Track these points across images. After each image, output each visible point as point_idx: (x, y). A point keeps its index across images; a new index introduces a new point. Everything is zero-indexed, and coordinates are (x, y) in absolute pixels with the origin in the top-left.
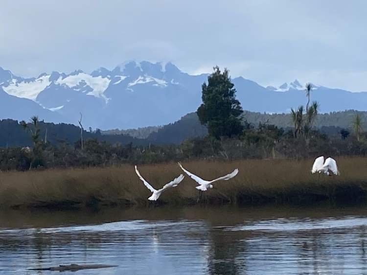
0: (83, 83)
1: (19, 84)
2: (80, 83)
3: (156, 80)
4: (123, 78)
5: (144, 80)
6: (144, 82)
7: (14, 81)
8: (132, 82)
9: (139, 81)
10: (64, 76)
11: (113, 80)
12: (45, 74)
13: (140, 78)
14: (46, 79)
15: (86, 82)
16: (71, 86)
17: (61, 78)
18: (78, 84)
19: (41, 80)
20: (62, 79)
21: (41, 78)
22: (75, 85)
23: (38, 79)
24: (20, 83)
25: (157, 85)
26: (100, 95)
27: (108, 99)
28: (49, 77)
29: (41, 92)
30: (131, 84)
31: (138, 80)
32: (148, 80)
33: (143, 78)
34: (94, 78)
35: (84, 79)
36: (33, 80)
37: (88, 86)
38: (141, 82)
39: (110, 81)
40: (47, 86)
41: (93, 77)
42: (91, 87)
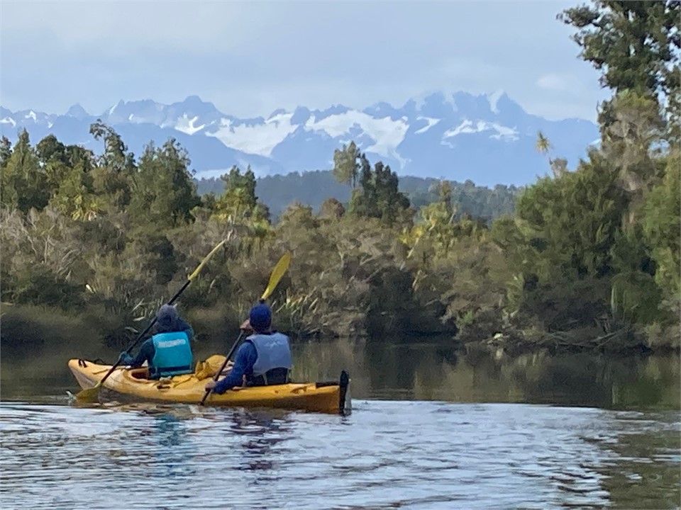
0: (356, 129)
1: (235, 128)
2: (351, 129)
3: (496, 126)
4: (433, 122)
5: (474, 126)
6: (474, 131)
7: (225, 122)
8: (452, 130)
9: (464, 127)
10: (320, 116)
11: (414, 126)
12: (281, 111)
13: (466, 122)
14: (284, 118)
15: (362, 127)
16: (334, 134)
17: (313, 118)
18: (348, 131)
19: (277, 122)
20: (316, 121)
21: (275, 118)
22: (341, 133)
23: (270, 121)
24: (237, 126)
25: (497, 137)
26: (389, 152)
27: (405, 161)
28: (290, 116)
29: (279, 145)
30: (450, 134)
31: (462, 126)
32: (481, 126)
33: (470, 123)
34: (375, 121)
35: (358, 122)
36: (261, 121)
37: (366, 136)
38: (468, 130)
39: (408, 127)
40: (289, 134)
41: (374, 118)
42: (373, 136)
